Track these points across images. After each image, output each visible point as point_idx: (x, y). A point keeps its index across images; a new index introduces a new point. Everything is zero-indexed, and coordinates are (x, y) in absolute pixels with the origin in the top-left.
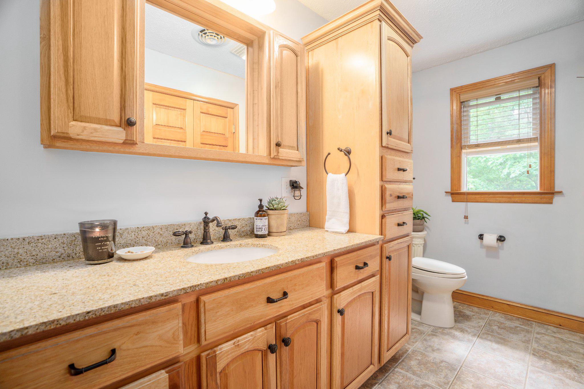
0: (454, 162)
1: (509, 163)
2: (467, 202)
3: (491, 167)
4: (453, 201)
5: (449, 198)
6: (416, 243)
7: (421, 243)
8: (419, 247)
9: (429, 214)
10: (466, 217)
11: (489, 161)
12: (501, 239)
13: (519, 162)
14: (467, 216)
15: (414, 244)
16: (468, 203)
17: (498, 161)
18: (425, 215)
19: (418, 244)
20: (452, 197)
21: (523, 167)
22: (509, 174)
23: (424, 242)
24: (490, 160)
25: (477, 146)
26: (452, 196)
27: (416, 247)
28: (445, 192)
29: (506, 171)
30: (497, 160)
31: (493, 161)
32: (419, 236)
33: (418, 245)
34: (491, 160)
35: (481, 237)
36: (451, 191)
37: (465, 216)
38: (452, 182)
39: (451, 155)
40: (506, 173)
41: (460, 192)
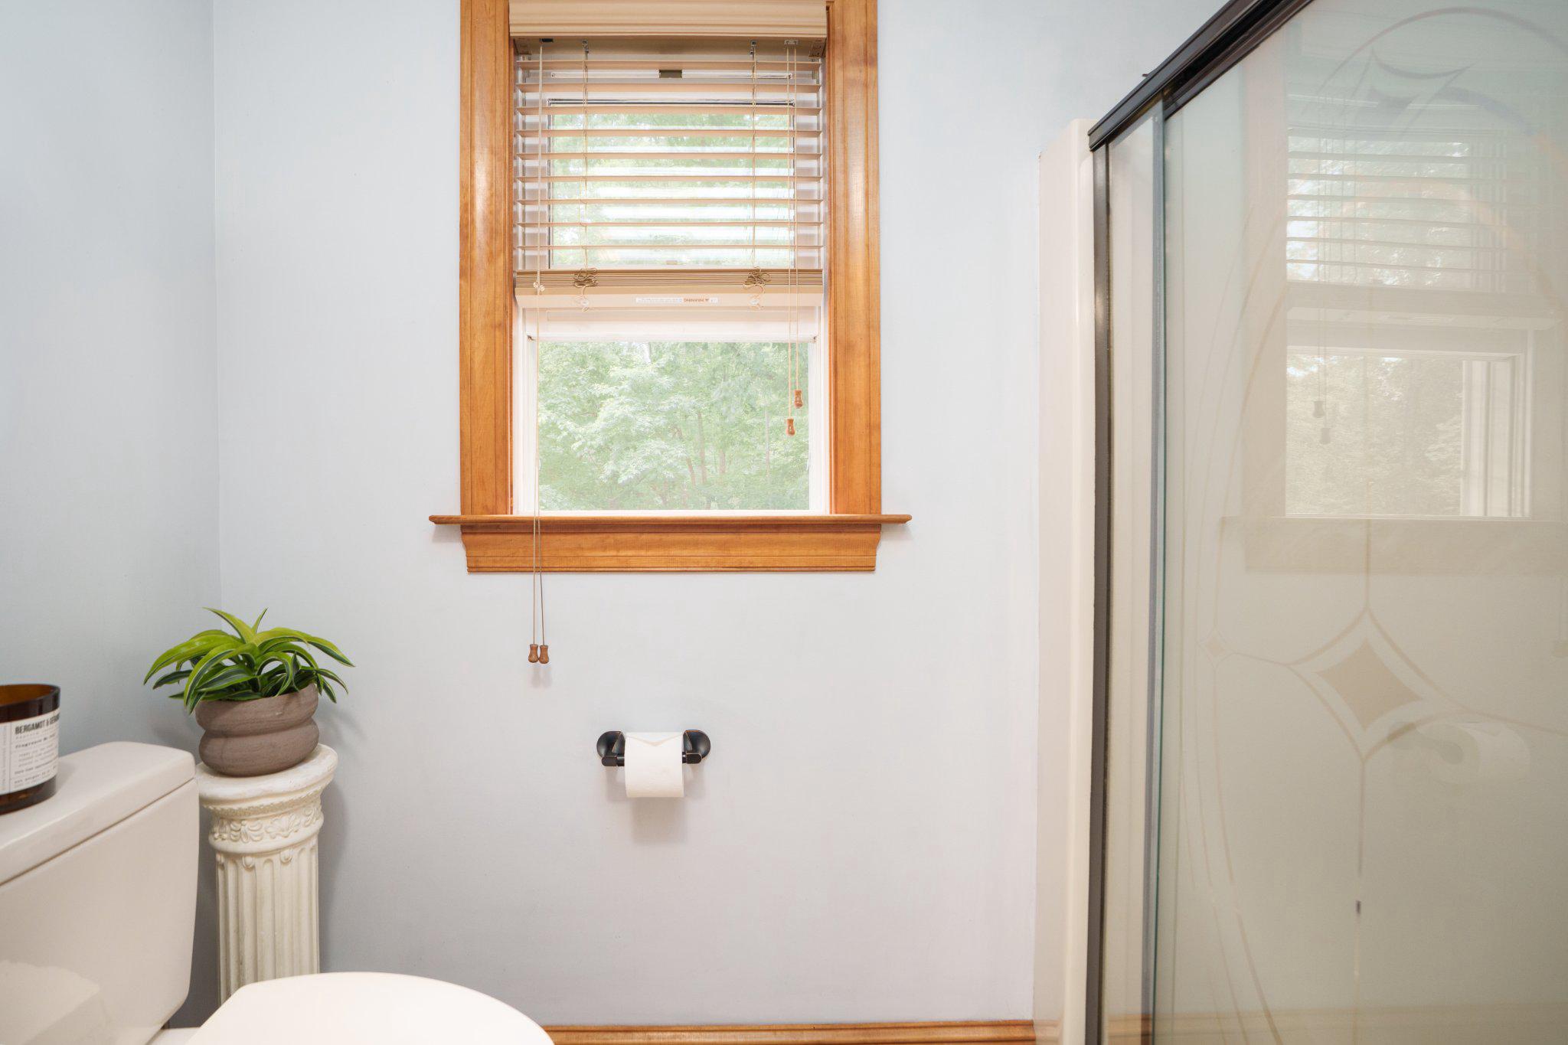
0: (478, 357)
1: (615, 447)
2: (543, 570)
3: (578, 455)
4: (474, 568)
5: (455, 552)
6: (267, 844)
7: (294, 838)
8: (286, 862)
9: (342, 651)
10: (539, 655)
11: (574, 441)
12: (695, 747)
13: (635, 449)
14: (544, 648)
15: (252, 855)
16: (548, 578)
17: (593, 443)
18: (322, 661)
19: (278, 850)
20: (467, 546)
21: (643, 458)
22: (615, 475)
23: (319, 823)
24: (576, 438)
25: (585, 279)
26: (469, 538)
27: (264, 871)
28: (433, 519)
29: (609, 468)
30: (592, 439)
31: (583, 440)
32: (276, 801)
33: (276, 858)
34: (580, 439)
35: (612, 748)
36: (463, 512)
37: (533, 648)
38: (468, 464)
39: (462, 314)
40: (608, 473)
41: (509, 516)
